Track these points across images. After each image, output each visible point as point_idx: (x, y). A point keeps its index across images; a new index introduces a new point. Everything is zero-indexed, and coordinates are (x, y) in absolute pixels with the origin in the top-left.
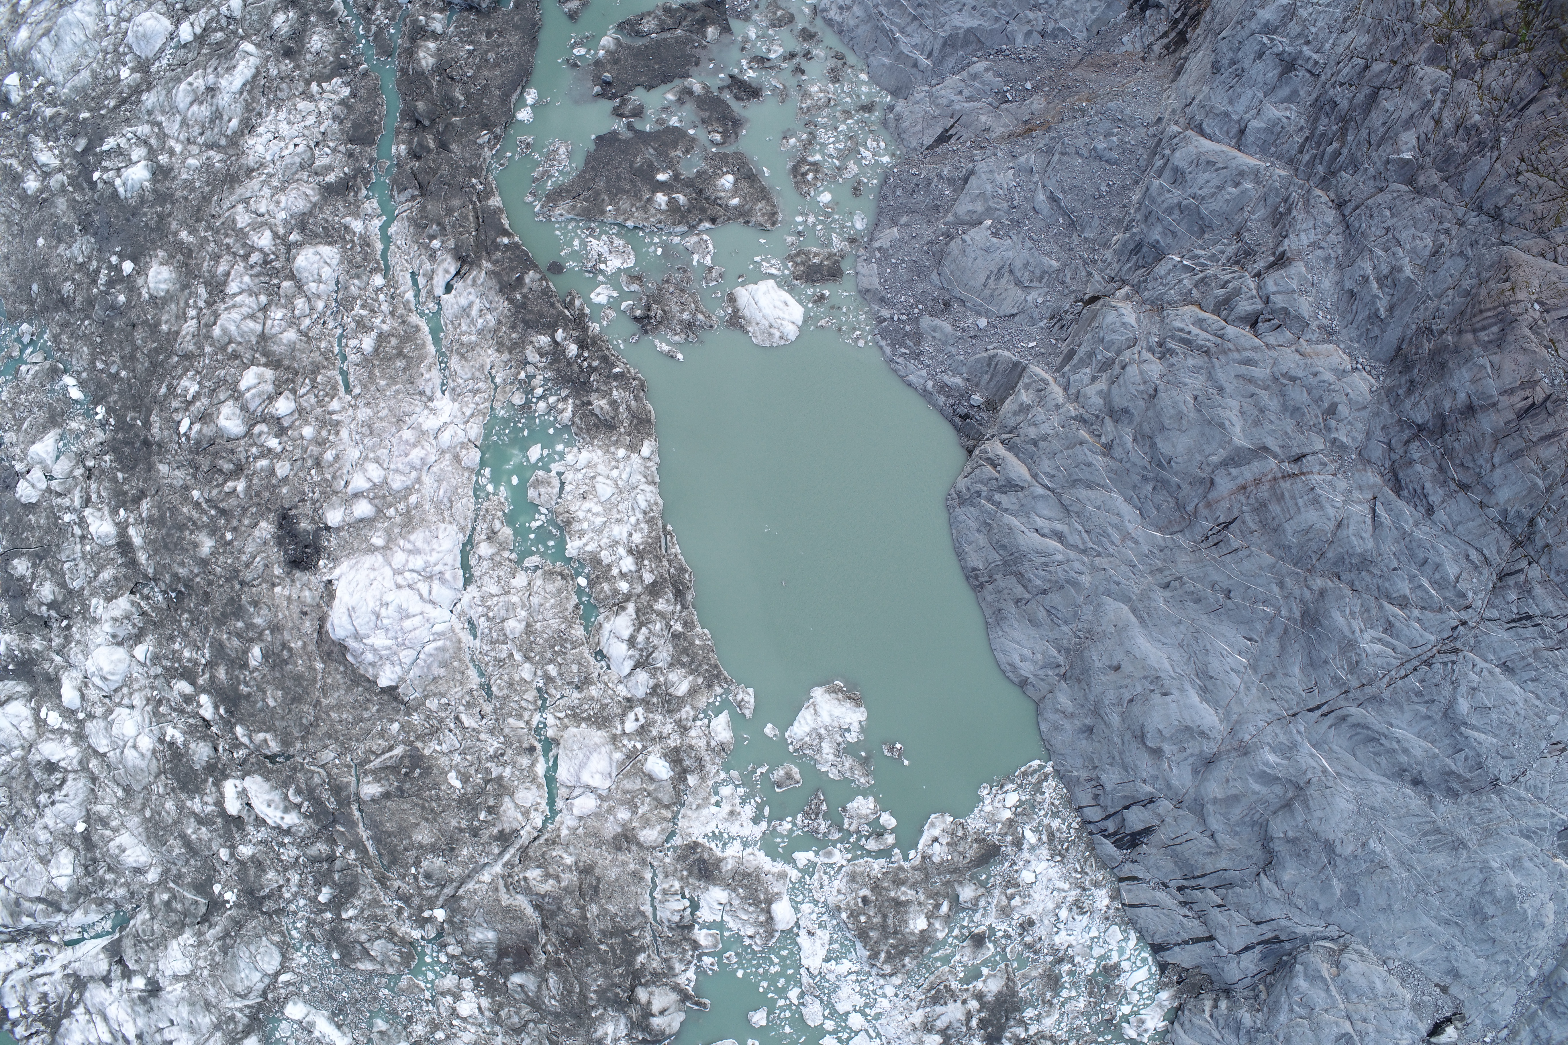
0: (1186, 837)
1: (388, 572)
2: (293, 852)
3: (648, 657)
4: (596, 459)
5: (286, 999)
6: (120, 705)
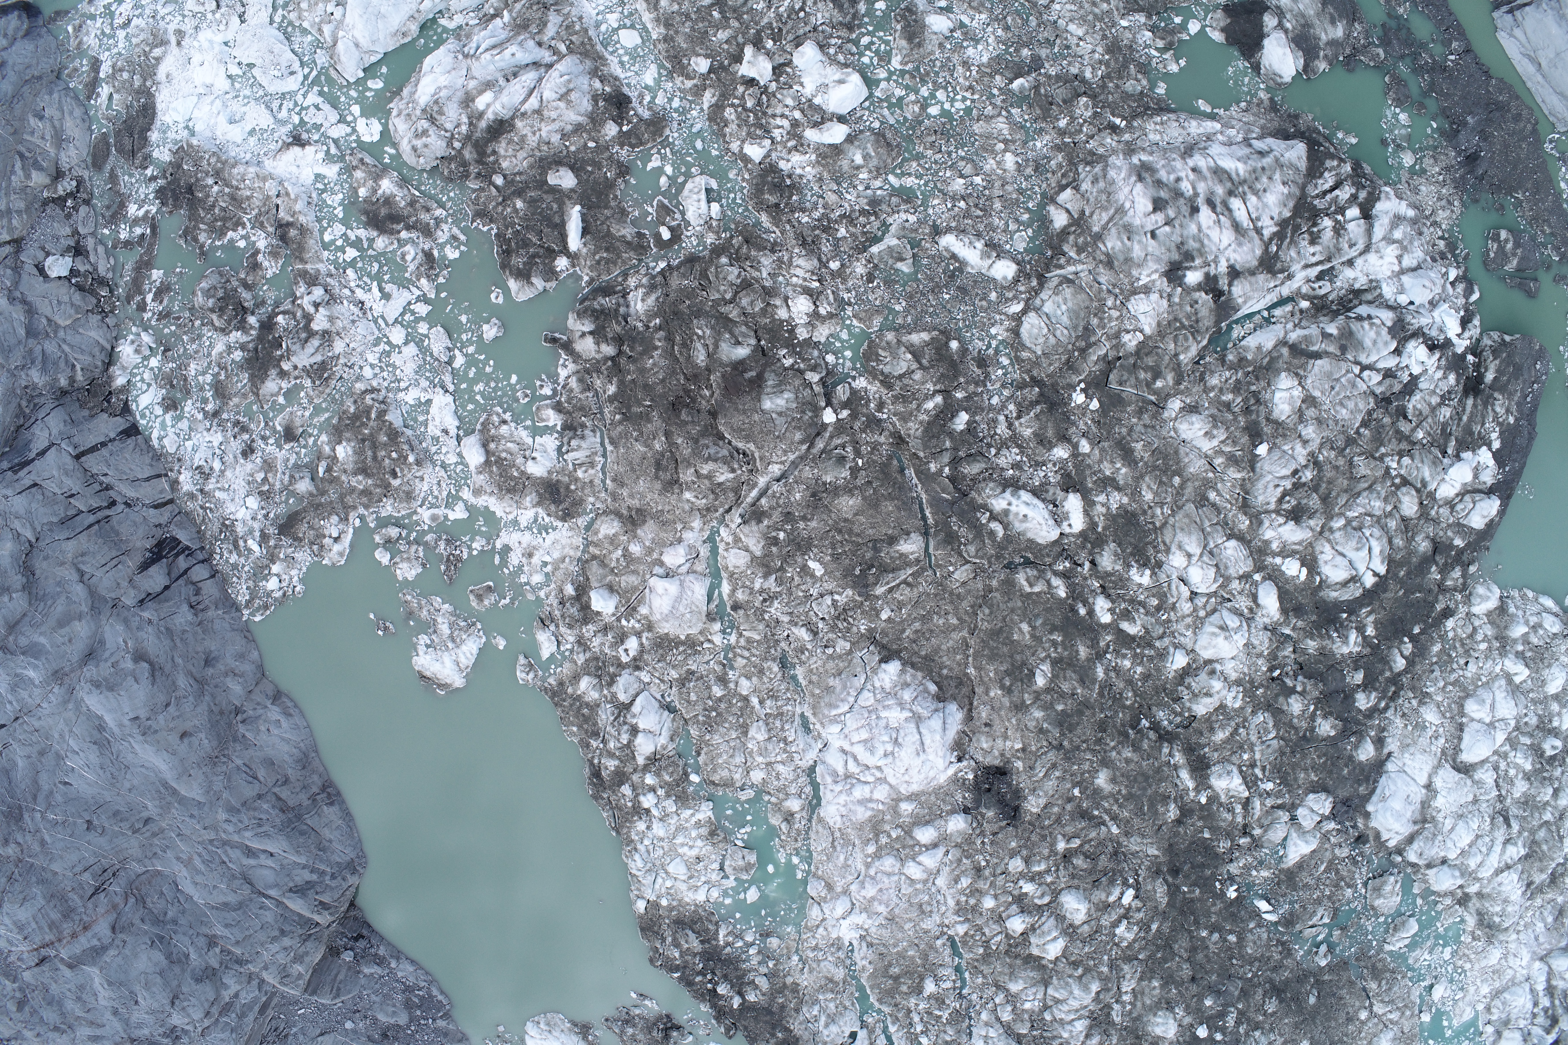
0: (107, 568)
1: (892, 780)
2: (1002, 462)
3: (619, 715)
4: (690, 894)
5: (1016, 280)
6: (1209, 596)
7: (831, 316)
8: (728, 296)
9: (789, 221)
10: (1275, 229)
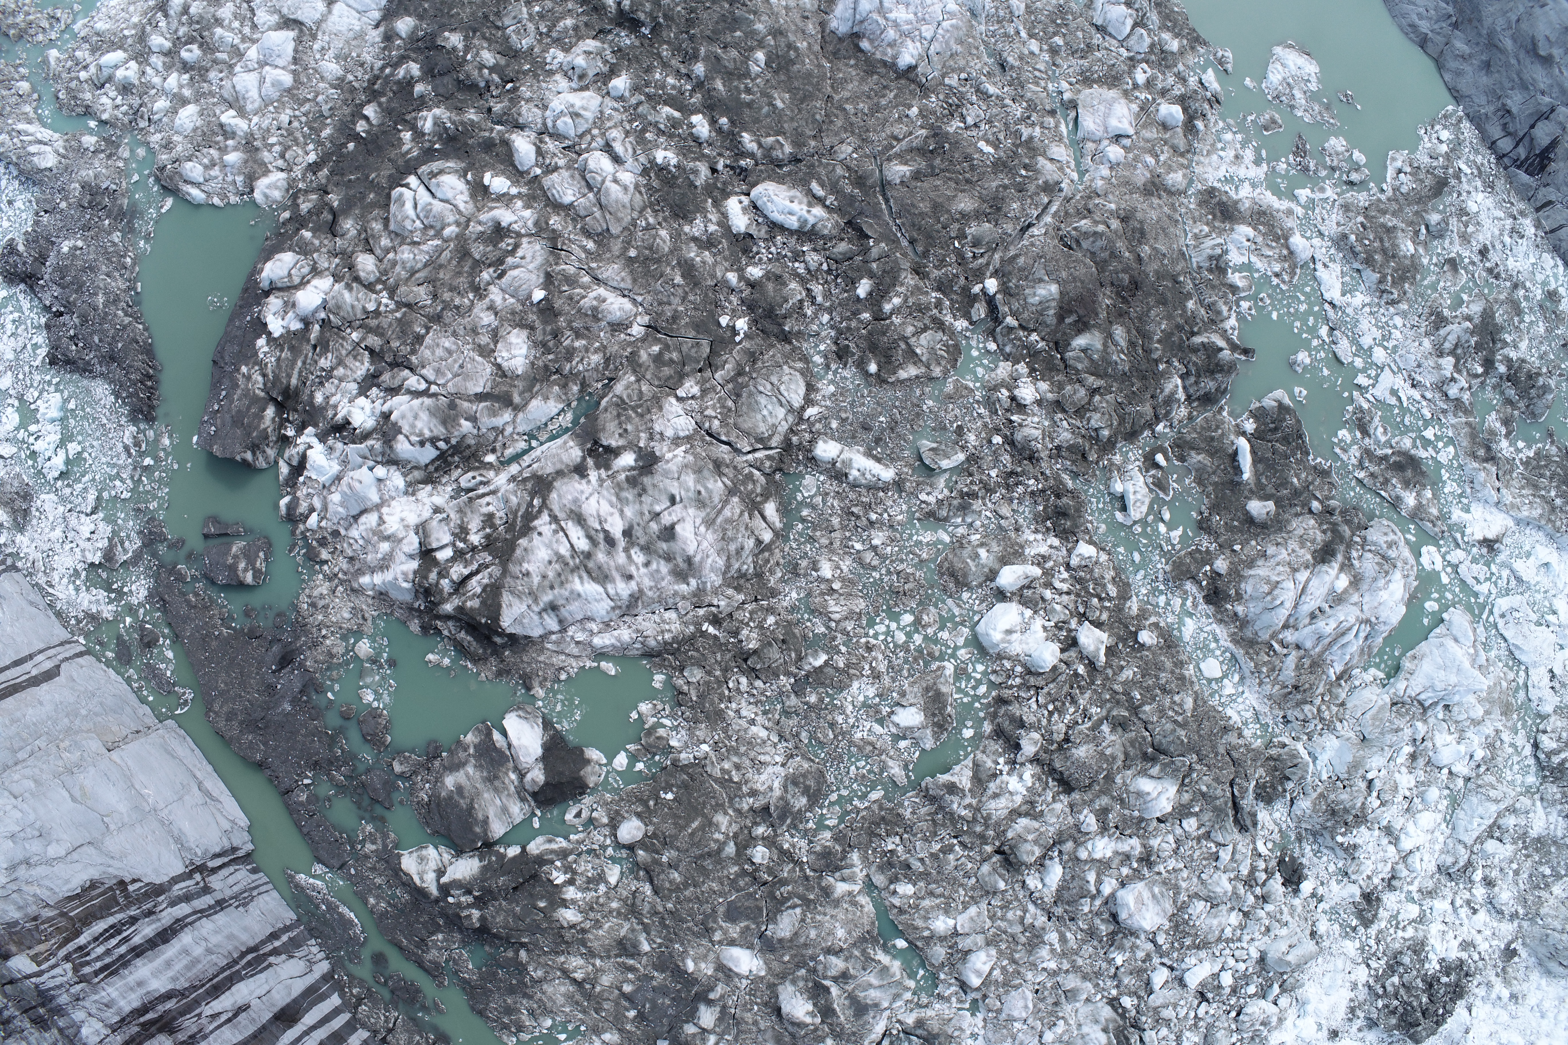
3: (1143, 17)
5: (812, 442)
6: (588, 150)
7: (995, 388)
8: (1097, 398)
9: (1046, 479)
10: (536, 523)
